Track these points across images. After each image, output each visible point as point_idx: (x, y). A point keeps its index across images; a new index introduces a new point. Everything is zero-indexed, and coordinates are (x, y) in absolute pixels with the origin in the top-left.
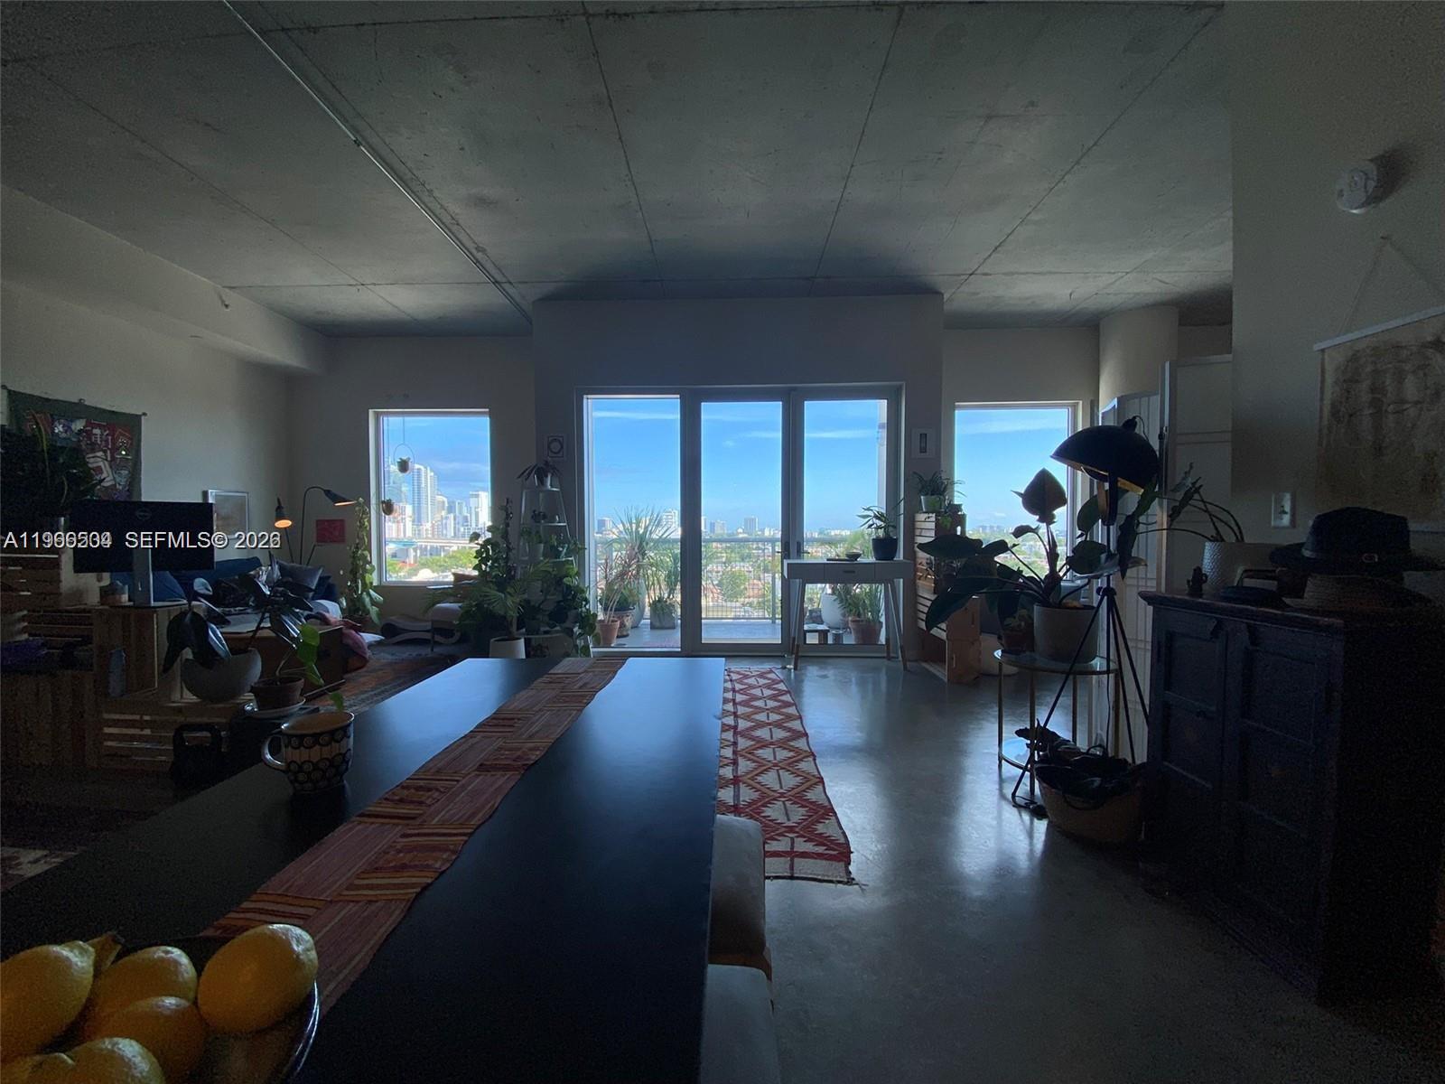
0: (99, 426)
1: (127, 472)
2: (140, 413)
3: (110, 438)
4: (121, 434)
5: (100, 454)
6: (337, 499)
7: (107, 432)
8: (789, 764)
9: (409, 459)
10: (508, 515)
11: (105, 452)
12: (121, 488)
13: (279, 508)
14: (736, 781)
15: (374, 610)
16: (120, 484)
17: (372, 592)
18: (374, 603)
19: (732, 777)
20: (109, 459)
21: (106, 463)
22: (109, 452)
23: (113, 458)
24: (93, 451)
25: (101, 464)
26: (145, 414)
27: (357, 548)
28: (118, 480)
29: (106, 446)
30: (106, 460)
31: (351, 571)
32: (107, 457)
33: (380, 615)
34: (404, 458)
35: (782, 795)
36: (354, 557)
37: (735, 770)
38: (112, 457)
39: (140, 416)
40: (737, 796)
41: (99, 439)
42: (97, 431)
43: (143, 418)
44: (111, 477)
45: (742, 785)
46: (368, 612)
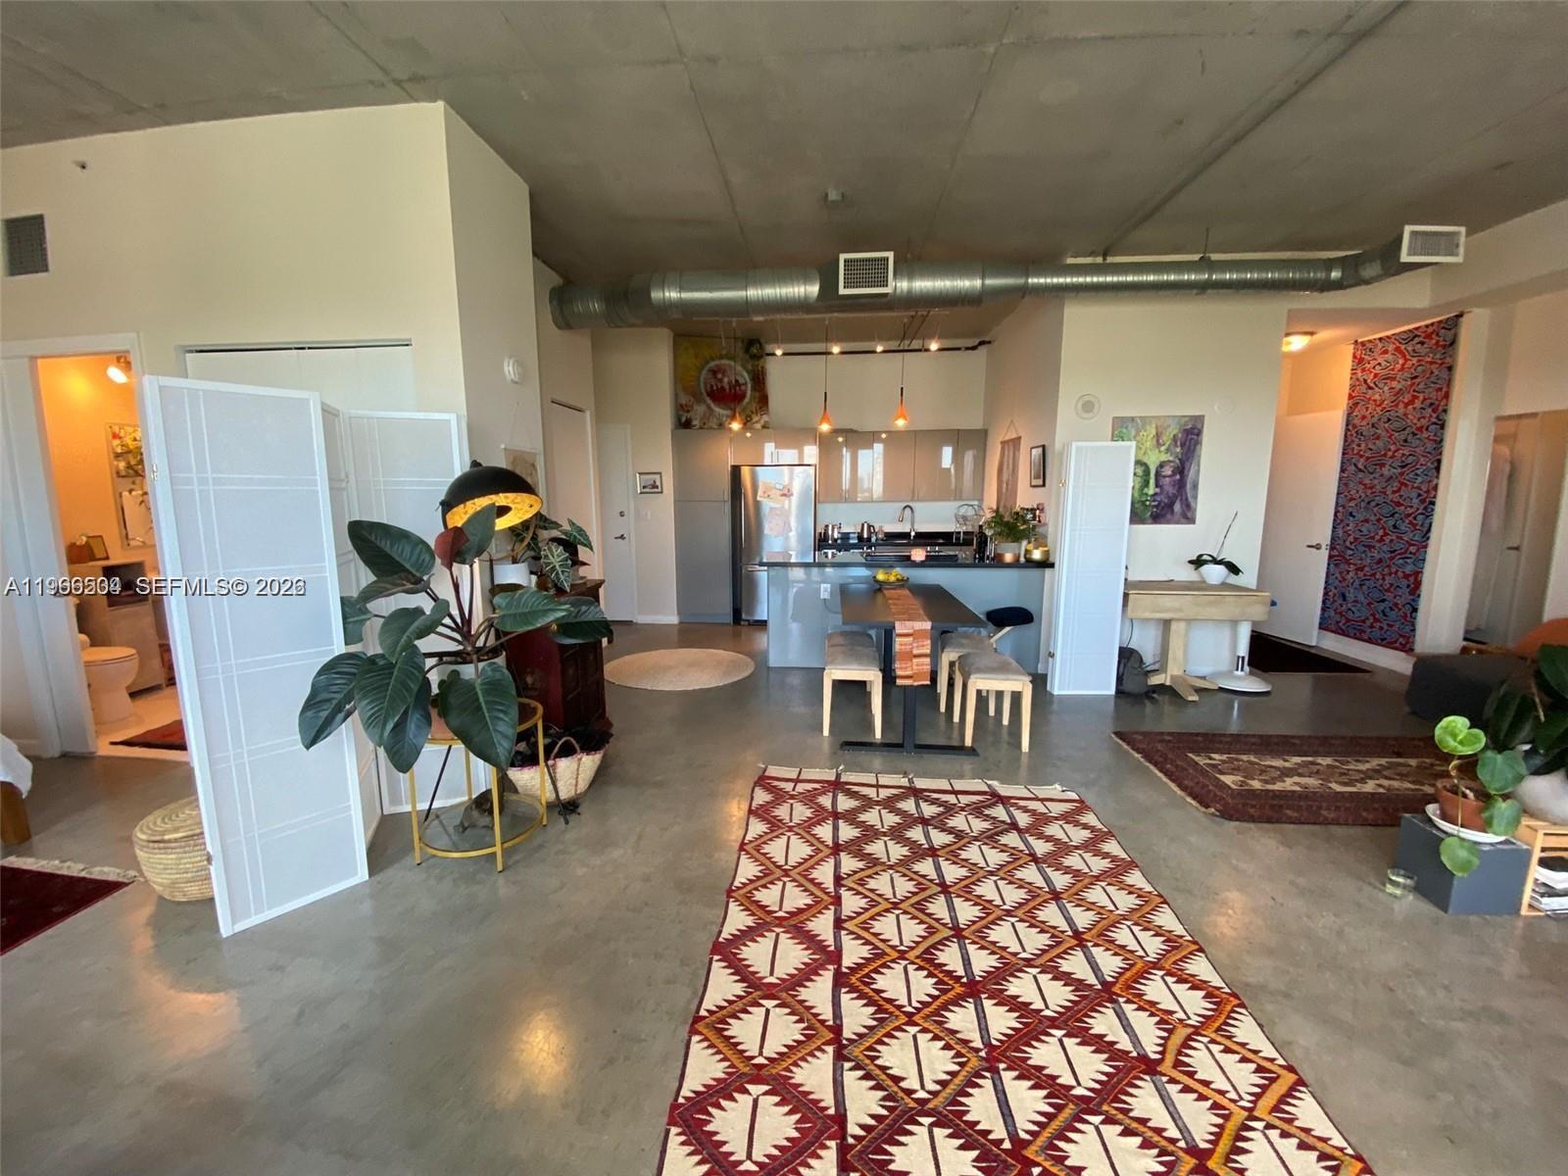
8: (772, 873)
14: (837, 849)
19: (842, 854)
35: (790, 829)
37: (837, 866)
40: (836, 829)
45: (830, 843)
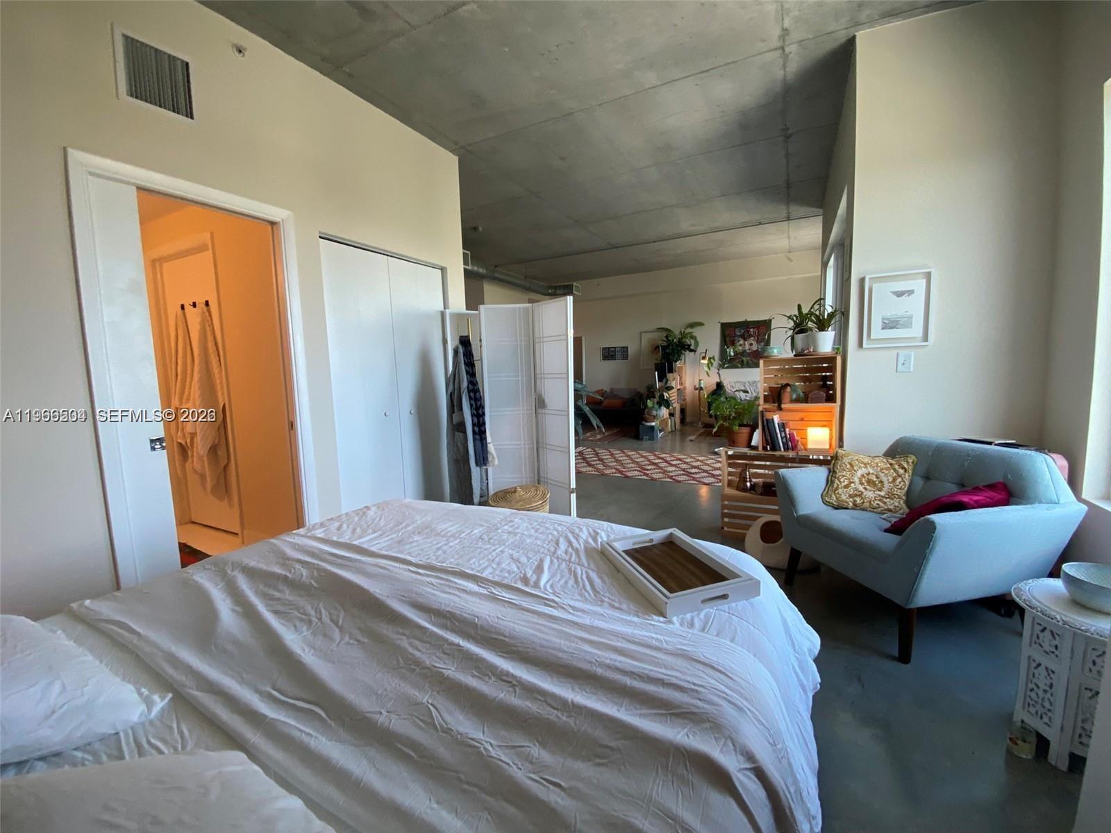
0: (754, 328)
1: (764, 343)
2: (771, 319)
3: (757, 331)
4: (762, 329)
5: (752, 338)
7: (756, 329)
12: (761, 349)
21: (755, 341)
22: (756, 337)
28: (760, 347)
29: (755, 335)
32: (755, 339)
38: (758, 338)
41: (752, 333)
42: (752, 330)
43: (773, 320)
44: (757, 347)
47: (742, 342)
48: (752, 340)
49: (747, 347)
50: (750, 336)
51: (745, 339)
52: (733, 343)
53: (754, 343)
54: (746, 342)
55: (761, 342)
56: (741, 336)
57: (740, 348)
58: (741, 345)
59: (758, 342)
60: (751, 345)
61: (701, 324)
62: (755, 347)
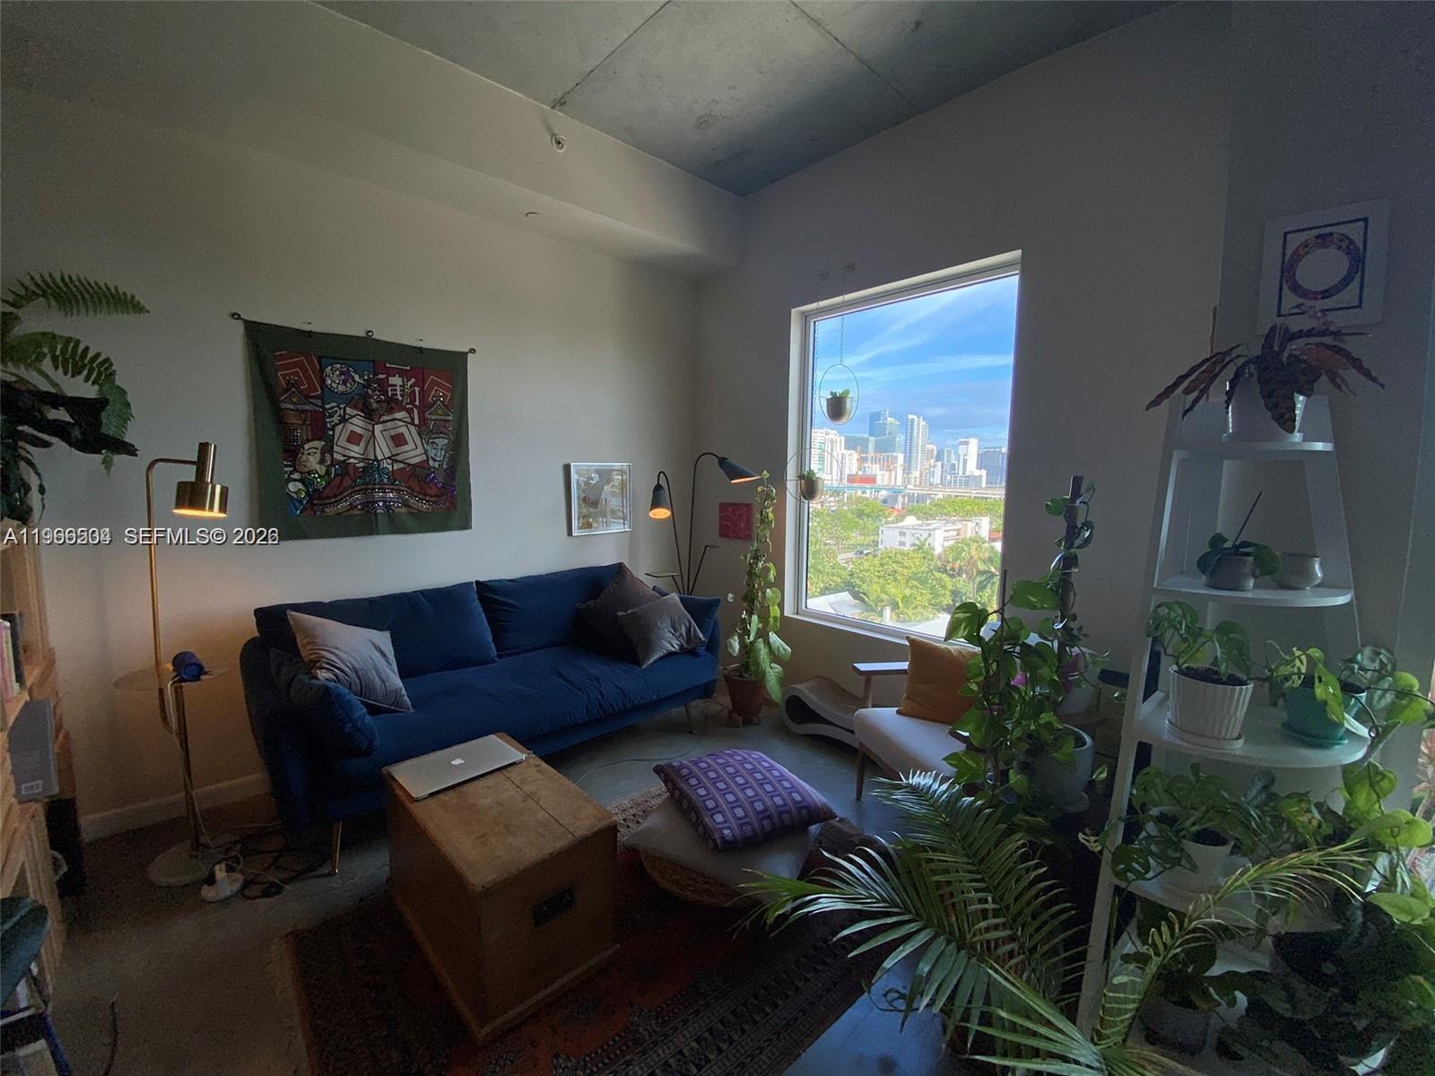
0: (402, 373)
1: (446, 441)
2: (466, 350)
3: (417, 389)
4: (434, 383)
5: (401, 414)
6: (734, 472)
7: (413, 380)
9: (847, 392)
10: (1072, 533)
11: (410, 412)
12: (436, 465)
13: (658, 488)
15: (772, 672)
16: (435, 460)
17: (773, 637)
18: (775, 657)
20: (417, 422)
21: (412, 428)
22: (415, 410)
23: (423, 420)
24: (391, 411)
25: (403, 430)
26: (473, 351)
27: (756, 558)
28: (432, 453)
29: (412, 402)
30: (413, 424)
31: (745, 598)
32: (413, 419)
33: (784, 681)
34: (839, 391)
36: (751, 574)
38: (421, 417)
39: (467, 353)
41: (399, 392)
42: (396, 380)
43: (469, 354)
44: (420, 450)
46: (763, 675)
47: (358, 424)
48: (400, 422)
49: (383, 449)
50: (392, 405)
51: (370, 415)
52: (320, 430)
53: (410, 433)
54: (378, 428)
55: (438, 431)
56: (349, 400)
57: (356, 450)
58: (354, 438)
59: (425, 430)
60: (398, 440)
61: (126, 304)
62: (414, 452)
